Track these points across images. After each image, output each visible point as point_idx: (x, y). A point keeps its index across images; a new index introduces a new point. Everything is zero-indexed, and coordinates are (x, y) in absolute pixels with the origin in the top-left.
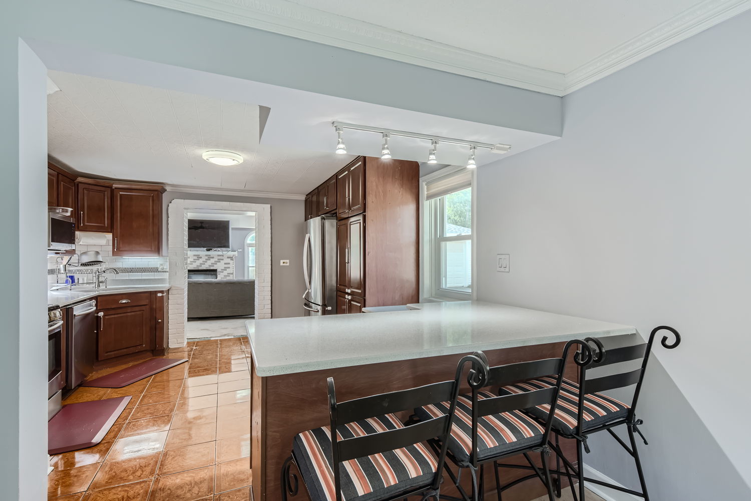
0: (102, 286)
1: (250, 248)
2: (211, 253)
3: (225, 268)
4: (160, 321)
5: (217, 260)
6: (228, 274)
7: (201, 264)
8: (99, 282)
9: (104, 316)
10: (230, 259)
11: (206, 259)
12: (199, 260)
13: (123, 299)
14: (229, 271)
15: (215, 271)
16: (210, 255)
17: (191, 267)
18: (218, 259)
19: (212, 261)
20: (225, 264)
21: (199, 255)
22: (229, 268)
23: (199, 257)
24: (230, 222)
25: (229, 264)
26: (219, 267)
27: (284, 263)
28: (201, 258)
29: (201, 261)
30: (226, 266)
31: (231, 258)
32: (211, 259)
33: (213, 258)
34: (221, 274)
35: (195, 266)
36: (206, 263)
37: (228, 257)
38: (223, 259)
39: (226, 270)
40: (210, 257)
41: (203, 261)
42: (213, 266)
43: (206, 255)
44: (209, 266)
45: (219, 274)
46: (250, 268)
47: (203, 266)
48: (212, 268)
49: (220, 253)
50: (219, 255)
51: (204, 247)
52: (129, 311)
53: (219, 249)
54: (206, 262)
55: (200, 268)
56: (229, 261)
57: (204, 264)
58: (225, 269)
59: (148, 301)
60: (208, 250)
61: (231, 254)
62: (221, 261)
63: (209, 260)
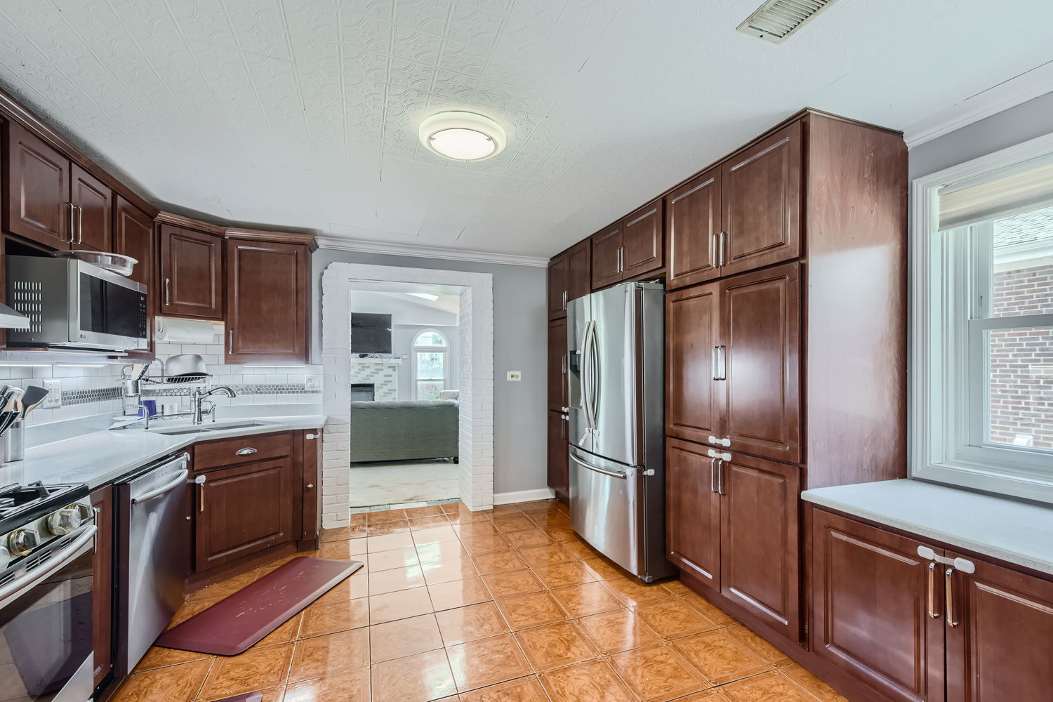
0: (207, 420)
1: (419, 354)
2: (367, 360)
3: (385, 381)
4: (310, 486)
5: (373, 370)
6: (389, 390)
8: (201, 413)
9: (207, 482)
10: (391, 369)
11: (359, 370)
13: (243, 447)
14: (390, 386)
15: (371, 386)
16: (364, 364)
18: (376, 370)
19: (368, 371)
20: (385, 376)
22: (391, 382)
24: (392, 316)
25: (391, 376)
26: (376, 380)
27: (512, 376)
30: (387, 379)
31: (393, 368)
32: (366, 369)
33: (369, 367)
34: (380, 390)
36: (359, 375)
37: (389, 367)
38: (382, 370)
39: (386, 385)
40: (364, 367)
41: (355, 373)
42: (369, 379)
43: (360, 364)
44: (364, 379)
45: (377, 391)
46: (419, 382)
47: (355, 378)
48: (367, 382)
49: (379, 361)
50: (377, 364)
52: (254, 470)
53: (377, 355)
54: (359, 373)
56: (390, 371)
57: (357, 376)
58: (386, 383)
59: (289, 448)
60: (362, 356)
61: (393, 361)
62: (380, 372)
63: (364, 370)
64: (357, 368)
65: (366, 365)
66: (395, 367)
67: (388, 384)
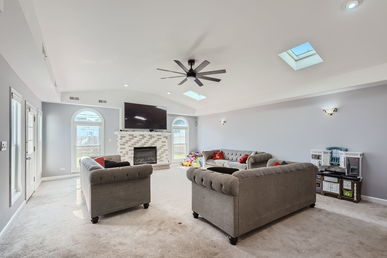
1: (174, 130)
2: (153, 133)
3: (162, 145)
5: (156, 139)
6: (164, 150)
7: (145, 142)
10: (165, 138)
11: (149, 139)
12: (143, 139)
14: (165, 148)
15: (155, 148)
16: (152, 135)
17: (138, 146)
18: (158, 139)
19: (153, 140)
20: (163, 142)
21: (144, 135)
22: (165, 145)
23: (144, 137)
25: (165, 142)
26: (158, 145)
28: (145, 137)
29: (145, 140)
30: (163, 144)
32: (153, 138)
33: (154, 137)
34: (160, 150)
35: (141, 145)
36: (149, 142)
37: (164, 137)
38: (161, 139)
40: (152, 137)
41: (147, 140)
42: (154, 144)
43: (149, 135)
44: (151, 144)
45: (159, 151)
47: (146, 144)
48: (153, 146)
49: (160, 133)
50: (158, 135)
51: (148, 128)
53: (158, 130)
55: (145, 146)
56: (164, 140)
57: (148, 142)
58: (163, 146)
60: (151, 131)
61: (167, 134)
62: (160, 140)
63: (152, 139)
64: (148, 137)
65: (153, 136)
66: (167, 137)
67: (164, 146)
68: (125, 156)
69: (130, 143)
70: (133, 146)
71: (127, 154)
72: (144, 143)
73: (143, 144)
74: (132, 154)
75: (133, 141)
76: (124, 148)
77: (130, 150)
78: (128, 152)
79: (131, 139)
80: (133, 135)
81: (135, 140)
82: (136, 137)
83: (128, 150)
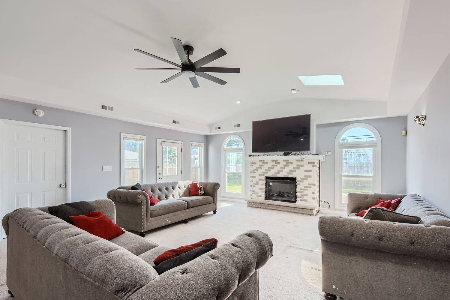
1: (344, 150)
2: (290, 157)
3: (305, 176)
5: (295, 166)
6: (309, 184)
7: (279, 171)
10: (311, 165)
11: (284, 165)
12: (276, 166)
14: (310, 180)
15: (295, 179)
16: (288, 160)
17: (270, 174)
18: (297, 165)
19: (291, 167)
20: (306, 171)
21: (277, 160)
22: (310, 177)
23: (277, 163)
24: (311, 116)
25: (310, 171)
26: (298, 175)
28: (279, 163)
29: (279, 167)
30: (307, 174)
31: (313, 164)
32: (290, 165)
33: (292, 163)
34: (301, 183)
35: (273, 173)
36: (284, 170)
37: (309, 163)
38: (302, 166)
39: (307, 179)
40: (288, 163)
41: (281, 168)
42: (292, 174)
43: (285, 160)
44: (288, 173)
45: (299, 184)
46: (343, 178)
47: (281, 173)
48: (290, 176)
49: (298, 157)
50: (298, 160)
53: (298, 152)
54: (284, 168)
55: (278, 176)
56: (310, 167)
57: (282, 171)
58: (306, 178)
60: (285, 154)
61: (310, 158)
62: (301, 167)
63: (288, 166)
64: (282, 164)
65: (290, 161)
66: (314, 163)
67: (308, 178)
68: (255, 187)
69: (260, 171)
70: (264, 175)
71: (258, 184)
72: (277, 171)
73: (275, 173)
74: (262, 185)
75: (264, 169)
76: (255, 177)
77: (260, 180)
78: (258, 182)
79: (261, 165)
80: (264, 161)
81: (266, 167)
82: (267, 163)
83: (258, 180)
